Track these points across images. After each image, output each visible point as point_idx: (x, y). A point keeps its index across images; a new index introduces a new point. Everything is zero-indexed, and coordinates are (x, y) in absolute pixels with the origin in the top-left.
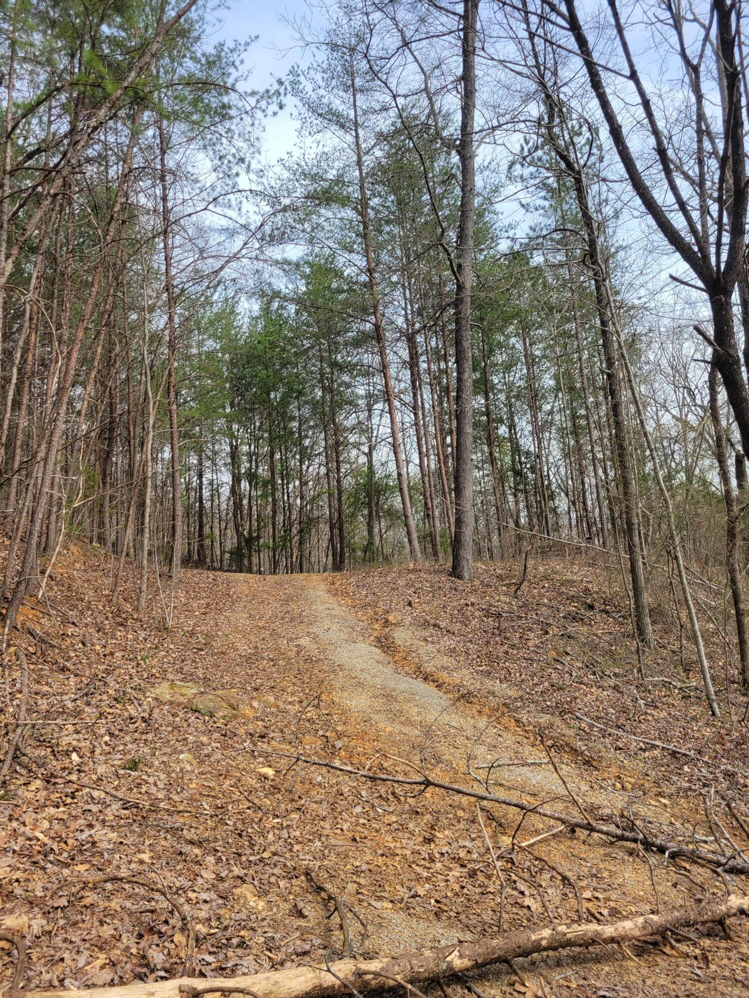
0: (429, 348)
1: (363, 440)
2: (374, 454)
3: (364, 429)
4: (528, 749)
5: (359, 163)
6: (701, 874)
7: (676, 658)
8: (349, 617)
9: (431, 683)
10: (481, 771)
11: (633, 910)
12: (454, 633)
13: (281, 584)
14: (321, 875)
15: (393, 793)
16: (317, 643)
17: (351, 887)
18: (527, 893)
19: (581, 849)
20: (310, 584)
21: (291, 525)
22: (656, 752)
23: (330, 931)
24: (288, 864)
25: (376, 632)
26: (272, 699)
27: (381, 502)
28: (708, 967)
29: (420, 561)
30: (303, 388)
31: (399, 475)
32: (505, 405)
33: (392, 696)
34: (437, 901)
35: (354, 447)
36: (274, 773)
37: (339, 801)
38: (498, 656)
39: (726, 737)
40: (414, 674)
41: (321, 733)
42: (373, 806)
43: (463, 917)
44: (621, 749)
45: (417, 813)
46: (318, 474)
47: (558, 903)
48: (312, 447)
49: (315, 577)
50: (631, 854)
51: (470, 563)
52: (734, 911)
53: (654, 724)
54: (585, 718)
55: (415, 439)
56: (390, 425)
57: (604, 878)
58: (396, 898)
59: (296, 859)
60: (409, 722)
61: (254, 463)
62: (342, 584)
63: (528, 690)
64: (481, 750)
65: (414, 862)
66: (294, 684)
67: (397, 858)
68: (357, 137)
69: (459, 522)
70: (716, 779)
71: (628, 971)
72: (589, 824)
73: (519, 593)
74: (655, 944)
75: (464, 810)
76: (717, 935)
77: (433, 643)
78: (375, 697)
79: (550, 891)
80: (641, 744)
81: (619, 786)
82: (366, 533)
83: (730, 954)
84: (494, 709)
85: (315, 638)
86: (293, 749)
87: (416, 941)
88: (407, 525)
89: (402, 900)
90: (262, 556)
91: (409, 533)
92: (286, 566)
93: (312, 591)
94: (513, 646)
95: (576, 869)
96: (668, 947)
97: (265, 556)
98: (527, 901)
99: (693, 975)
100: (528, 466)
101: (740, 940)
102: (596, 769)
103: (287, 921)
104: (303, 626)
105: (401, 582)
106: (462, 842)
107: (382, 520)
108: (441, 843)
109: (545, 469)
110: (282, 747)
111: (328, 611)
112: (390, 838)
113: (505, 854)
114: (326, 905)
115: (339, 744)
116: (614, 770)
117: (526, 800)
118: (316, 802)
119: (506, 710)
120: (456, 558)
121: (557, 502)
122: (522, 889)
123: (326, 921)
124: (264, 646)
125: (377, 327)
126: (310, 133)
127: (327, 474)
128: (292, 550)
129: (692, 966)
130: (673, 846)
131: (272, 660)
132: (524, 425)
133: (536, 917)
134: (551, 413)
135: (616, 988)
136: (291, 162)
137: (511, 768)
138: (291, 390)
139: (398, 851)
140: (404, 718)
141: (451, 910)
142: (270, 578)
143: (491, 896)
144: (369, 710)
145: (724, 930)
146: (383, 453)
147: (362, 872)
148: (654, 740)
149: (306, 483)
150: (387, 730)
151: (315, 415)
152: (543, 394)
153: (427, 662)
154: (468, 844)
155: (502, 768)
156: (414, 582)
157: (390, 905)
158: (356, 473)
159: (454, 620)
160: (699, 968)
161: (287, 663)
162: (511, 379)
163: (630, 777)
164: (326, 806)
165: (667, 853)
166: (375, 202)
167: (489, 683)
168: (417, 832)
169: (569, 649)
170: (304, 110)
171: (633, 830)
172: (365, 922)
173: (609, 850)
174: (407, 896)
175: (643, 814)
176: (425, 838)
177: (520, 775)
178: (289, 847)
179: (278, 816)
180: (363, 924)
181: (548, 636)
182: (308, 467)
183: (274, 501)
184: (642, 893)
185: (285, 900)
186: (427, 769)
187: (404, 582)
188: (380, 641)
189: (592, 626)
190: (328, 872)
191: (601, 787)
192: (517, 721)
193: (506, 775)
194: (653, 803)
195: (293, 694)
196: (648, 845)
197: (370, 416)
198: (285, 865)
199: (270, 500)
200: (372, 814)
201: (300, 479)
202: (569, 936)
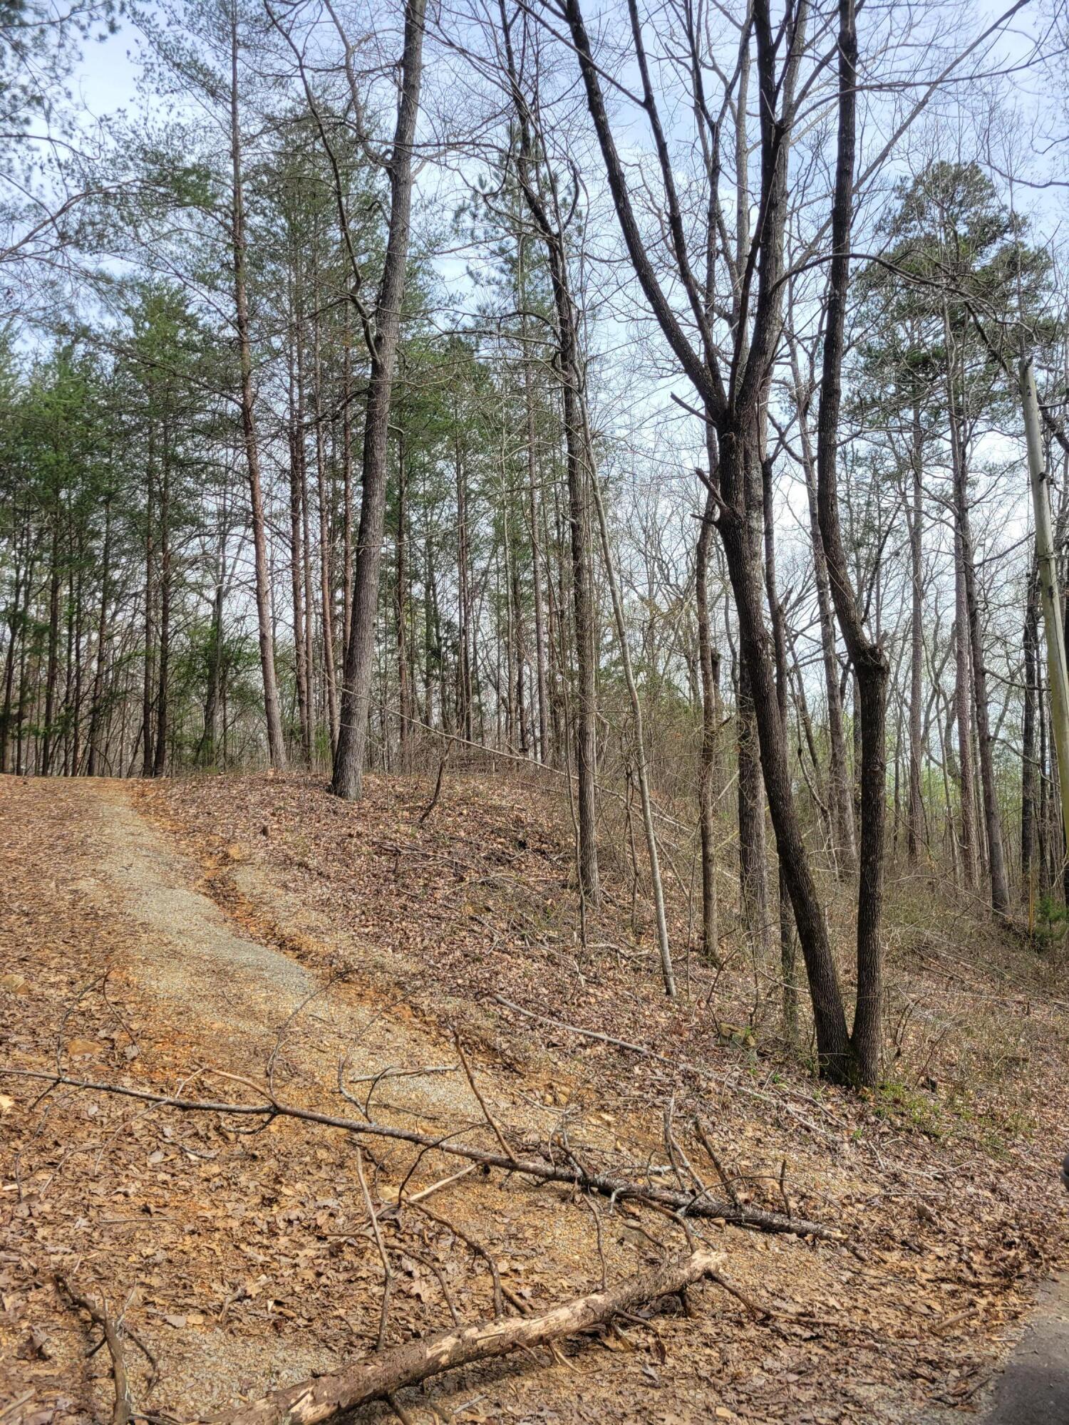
0: (322, 455)
1: (209, 579)
2: (225, 603)
3: (211, 564)
4: (428, 1049)
5: (235, 154)
6: (653, 1220)
7: (626, 916)
8: (166, 849)
9: (290, 952)
10: (357, 1086)
11: (565, 1284)
12: (329, 877)
13: (54, 793)
14: (83, 1277)
15: (217, 1128)
16: (108, 887)
17: (136, 1295)
18: (416, 1274)
19: (496, 1198)
20: (105, 795)
21: (79, 701)
22: (600, 1049)
23: (91, 1379)
24: (25, 1264)
25: (209, 873)
26: (20, 980)
27: (229, 677)
28: (663, 1363)
29: (285, 768)
30: (117, 490)
31: (263, 637)
32: (424, 555)
33: (226, 973)
34: (278, 1303)
35: (193, 590)
36: (12, 1103)
37: (125, 1146)
38: (391, 913)
39: (684, 1024)
40: (264, 937)
41: (102, 1033)
42: (182, 1151)
43: (317, 1325)
44: (554, 1045)
45: (254, 1157)
46: (131, 625)
47: (461, 1285)
48: (124, 583)
49: (113, 783)
50: (563, 1200)
51: (359, 776)
52: (698, 1275)
53: (596, 1008)
54: (508, 1002)
55: (291, 588)
56: (254, 561)
57: (526, 1239)
58: (211, 1304)
59: (40, 1254)
60: (251, 1014)
61: (21, 597)
62: (157, 797)
63: (432, 962)
64: (359, 1054)
65: (244, 1239)
66: (63, 954)
67: (217, 1235)
68: (234, 113)
69: (347, 714)
70: (673, 1084)
71: (558, 1384)
72: (510, 1160)
73: (426, 821)
74: (595, 1335)
75: (328, 1148)
76: (673, 1311)
77: (296, 891)
78: (199, 974)
79: (449, 1267)
80: (581, 1038)
81: (549, 1098)
82: (201, 722)
83: (692, 1338)
84: (382, 992)
85: (106, 880)
86: (51, 1063)
87: (240, 1379)
88: (268, 714)
89: (221, 1307)
90: (24, 746)
91: (270, 726)
92: (65, 764)
93: (106, 806)
94: (413, 898)
95: (488, 1228)
96: (612, 1339)
97: (30, 747)
98: (417, 1287)
99: (645, 1378)
100: (449, 643)
101: (703, 1315)
102: (521, 1075)
103: (13, 1370)
104: (86, 860)
105: (253, 798)
106: (322, 1201)
107: (229, 703)
108: (290, 1204)
109: (471, 649)
110: (32, 1059)
111: (131, 838)
112: (205, 1203)
113: (385, 1215)
114: (87, 1333)
115: (132, 1052)
116: (543, 1076)
117: (420, 1128)
118: (85, 1152)
119: (399, 994)
120: (339, 766)
121: (482, 697)
122: (410, 1269)
123: (85, 1362)
124: (13, 891)
125: (246, 410)
126: (158, 90)
127: (147, 627)
128: (77, 740)
129: (643, 1363)
130: (620, 1185)
131: (27, 915)
132: (447, 586)
133: (428, 1311)
134: (485, 572)
135: (541, 1414)
136: (122, 126)
137: (403, 1079)
138: (97, 489)
139: (220, 1224)
140: (243, 1008)
141: (300, 1315)
142: (36, 782)
143: (363, 1285)
144: (187, 996)
145: (684, 1304)
146: (239, 603)
147: (156, 1265)
148: (597, 1031)
149: (110, 638)
150: (215, 1026)
151: (134, 533)
152: (477, 546)
153: (286, 919)
154: (331, 1202)
155: (390, 1079)
156: (273, 798)
157: (200, 1319)
158: (193, 628)
159: (330, 858)
160: (652, 1365)
161: (53, 920)
162: (435, 518)
163: (565, 1085)
164: (102, 1156)
165: (614, 1196)
166: (256, 220)
167: (376, 953)
168: (252, 1189)
169: (490, 903)
170: (150, 51)
171: (567, 1163)
172: (154, 1355)
173: (535, 1195)
174: (229, 1299)
175: (580, 1138)
176: (264, 1198)
177: (415, 1089)
178: (29, 1233)
179: (13, 1179)
180: (151, 1360)
181: (463, 884)
182: (115, 614)
183: (53, 661)
184: (577, 1257)
185: (14, 1332)
186: (275, 1086)
187: (258, 798)
188: (213, 887)
189: (522, 871)
190: (96, 1271)
191: (527, 1102)
192: (414, 1008)
193: (392, 1090)
194: (594, 1121)
195: (59, 971)
196: (586, 1185)
197: (223, 544)
198: (18, 1267)
199: (47, 658)
200: (179, 1163)
201: (101, 630)
202: (480, 1343)
